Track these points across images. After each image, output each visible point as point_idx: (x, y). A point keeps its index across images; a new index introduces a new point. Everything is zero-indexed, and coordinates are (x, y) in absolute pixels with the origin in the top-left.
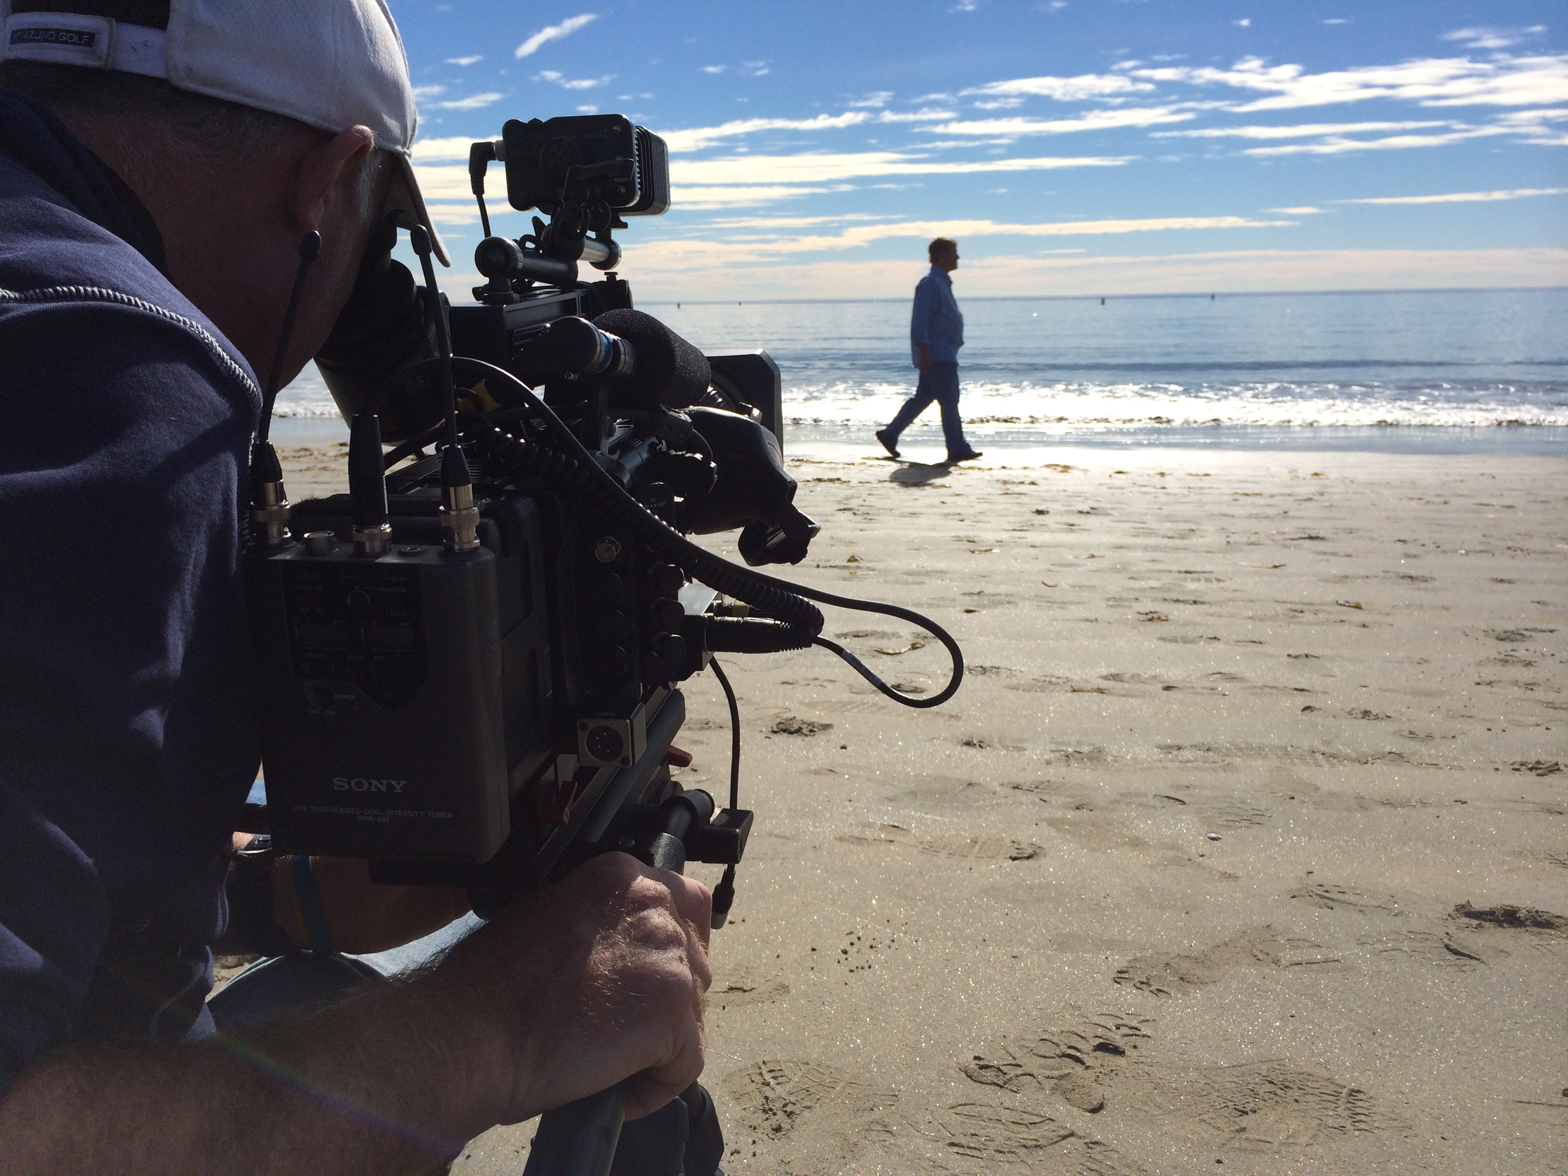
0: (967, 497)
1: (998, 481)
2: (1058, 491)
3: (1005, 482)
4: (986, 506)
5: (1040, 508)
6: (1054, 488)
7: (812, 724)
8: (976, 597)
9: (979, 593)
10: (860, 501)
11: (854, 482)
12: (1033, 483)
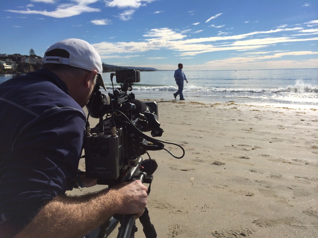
0: (287, 115)
1: (296, 112)
2: (310, 115)
3: (298, 113)
4: (290, 118)
5: (303, 119)
6: (309, 114)
7: (221, 163)
8: (274, 139)
9: (275, 138)
10: (260, 115)
11: (262, 111)
12: (305, 113)
